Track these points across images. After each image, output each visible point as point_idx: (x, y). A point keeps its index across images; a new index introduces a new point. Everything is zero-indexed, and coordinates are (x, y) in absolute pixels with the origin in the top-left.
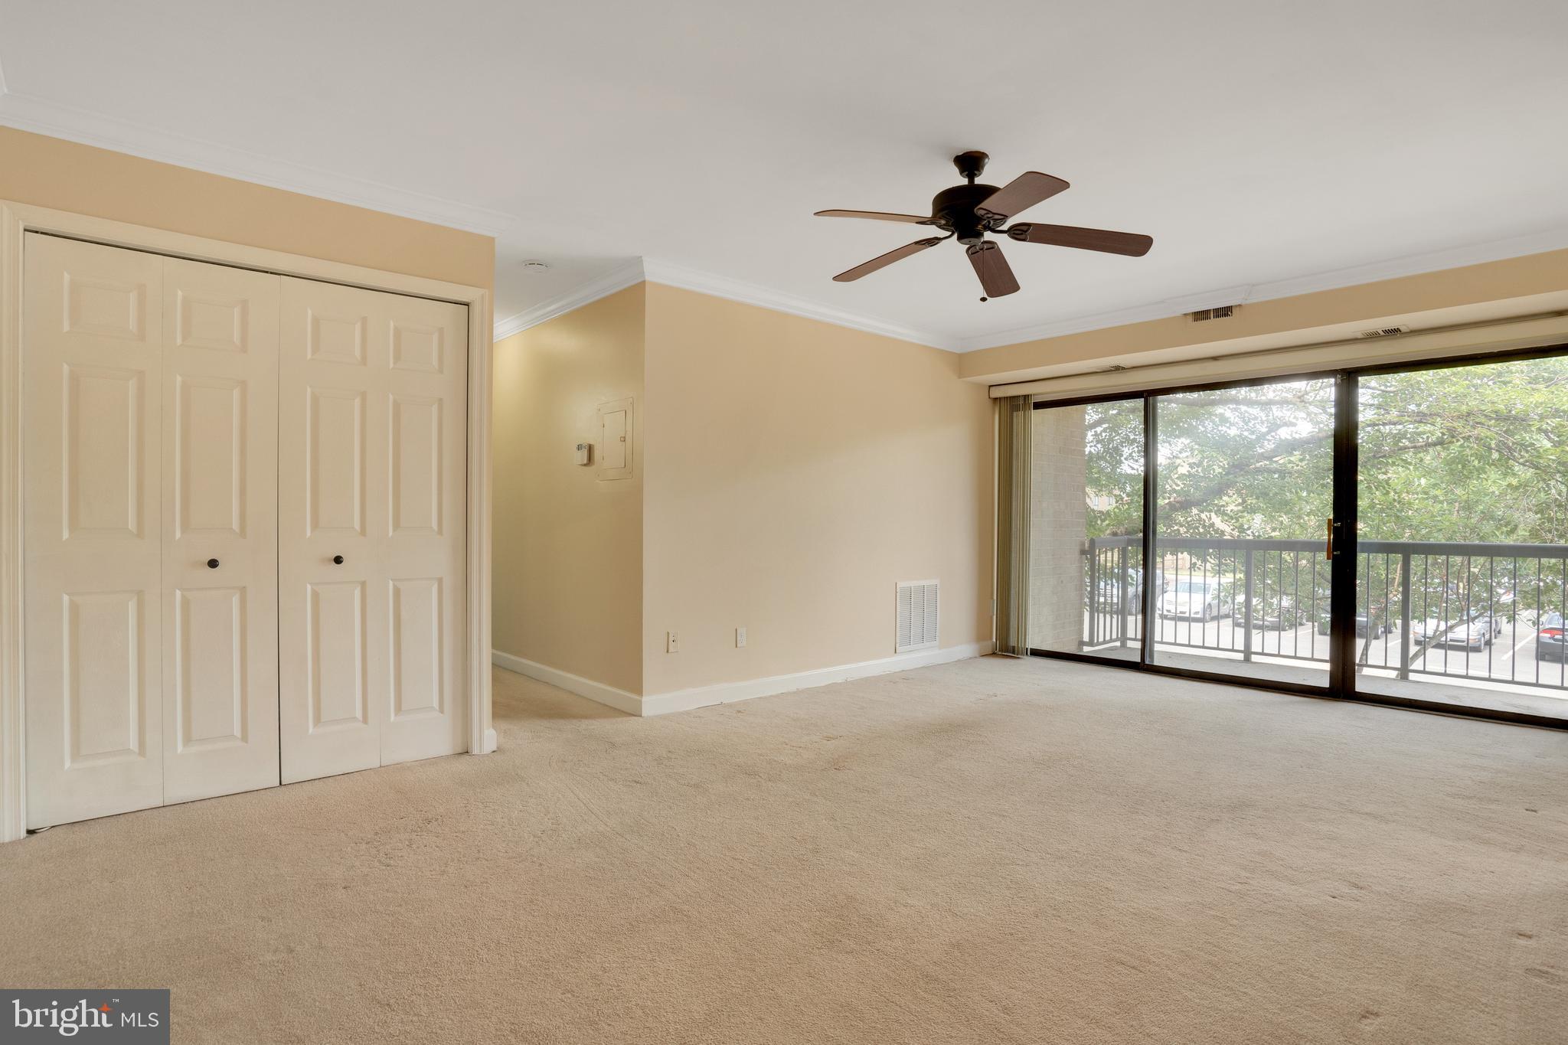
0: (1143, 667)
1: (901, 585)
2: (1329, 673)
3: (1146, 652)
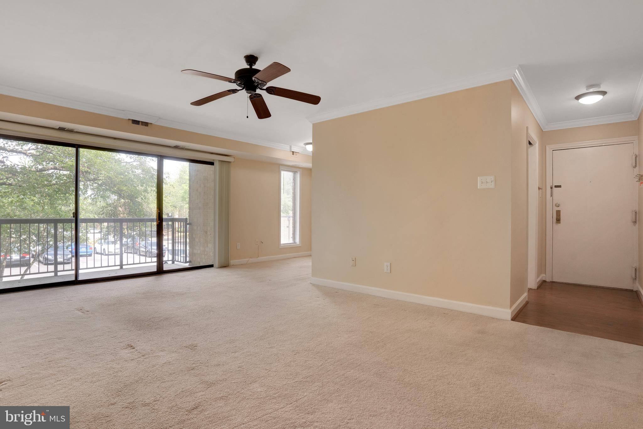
3: (77, 275)
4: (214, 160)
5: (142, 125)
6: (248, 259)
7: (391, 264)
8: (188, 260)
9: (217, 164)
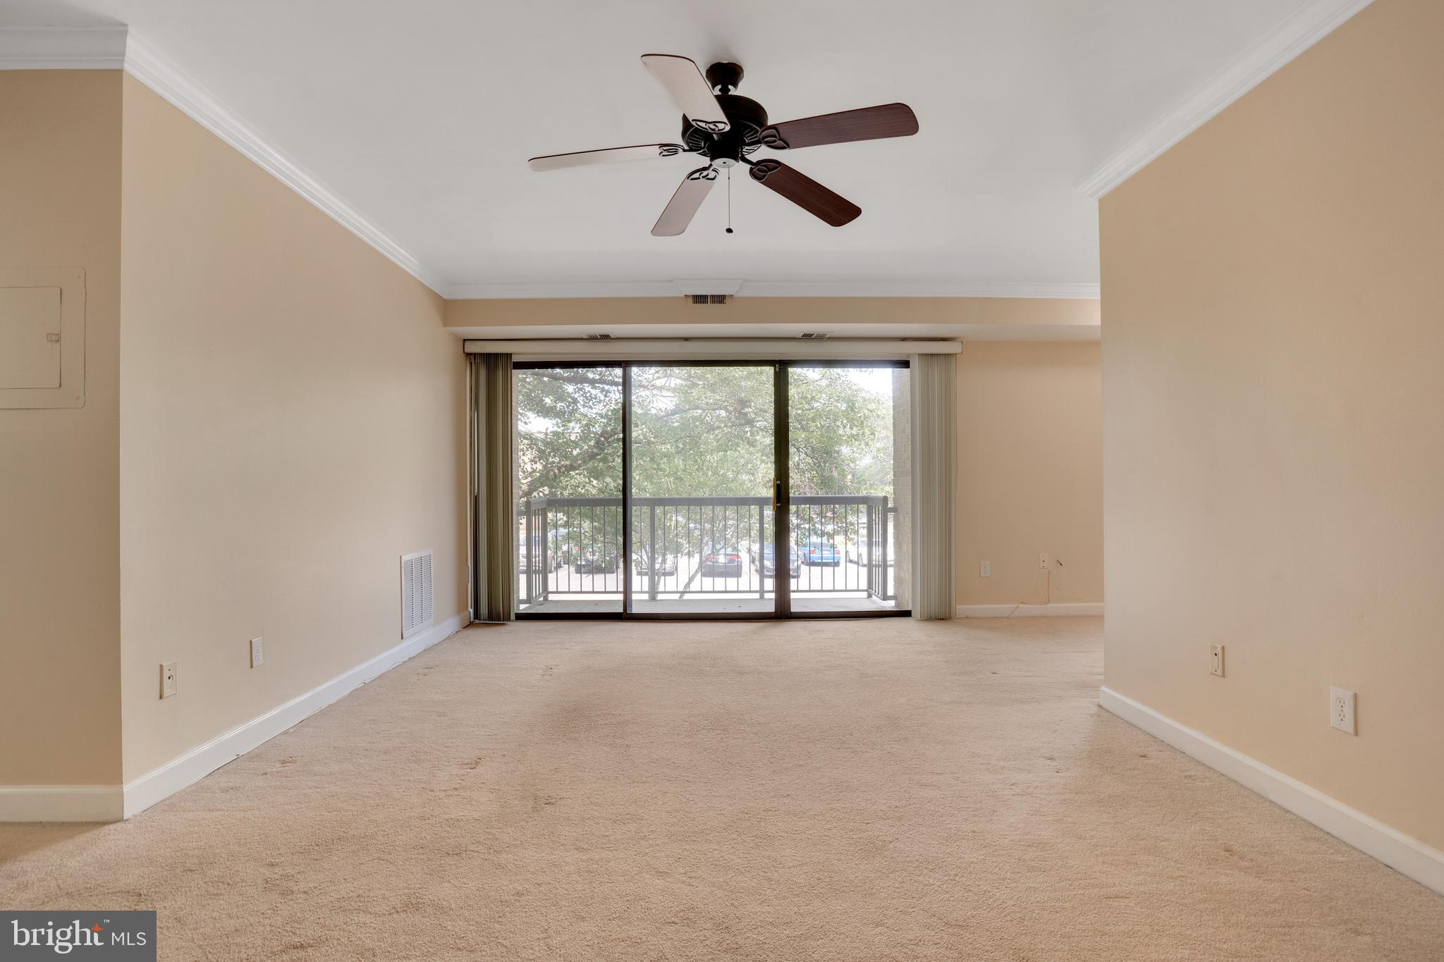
0: (625, 616)
1: (405, 558)
2: (774, 601)
3: (627, 602)
4: (909, 355)
5: (714, 302)
6: (1016, 605)
7: (1355, 696)
8: (891, 592)
9: (915, 363)
